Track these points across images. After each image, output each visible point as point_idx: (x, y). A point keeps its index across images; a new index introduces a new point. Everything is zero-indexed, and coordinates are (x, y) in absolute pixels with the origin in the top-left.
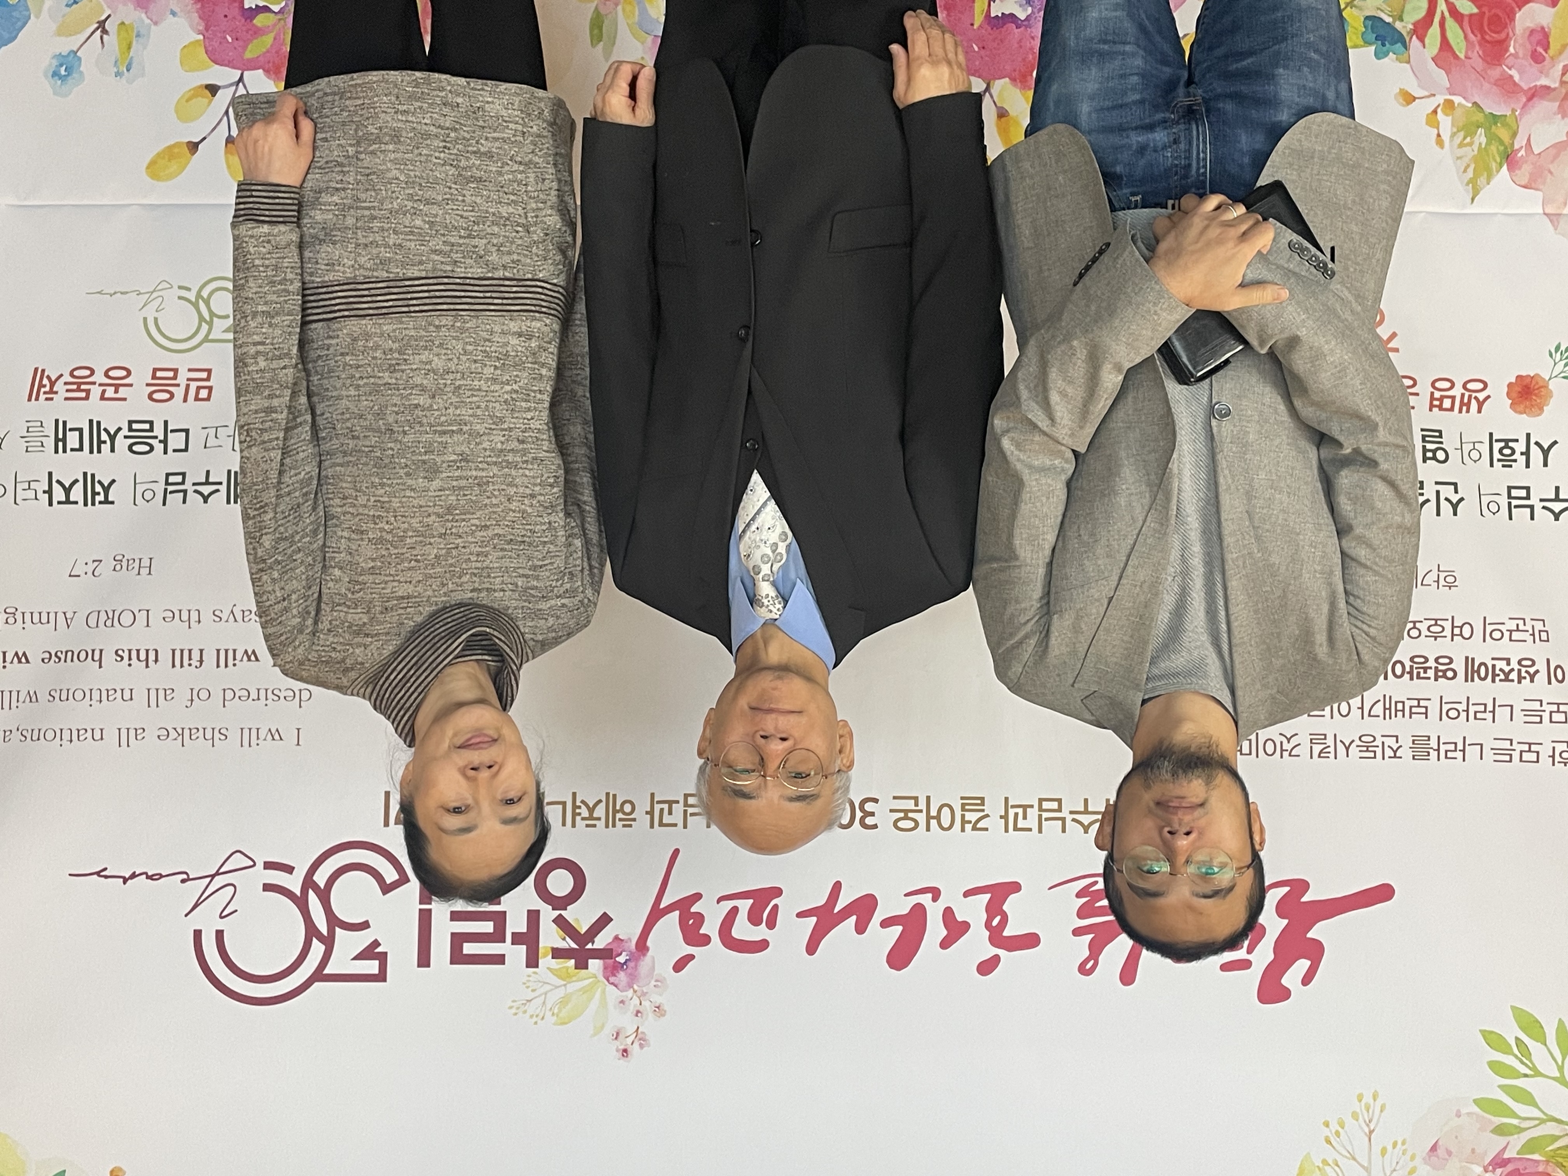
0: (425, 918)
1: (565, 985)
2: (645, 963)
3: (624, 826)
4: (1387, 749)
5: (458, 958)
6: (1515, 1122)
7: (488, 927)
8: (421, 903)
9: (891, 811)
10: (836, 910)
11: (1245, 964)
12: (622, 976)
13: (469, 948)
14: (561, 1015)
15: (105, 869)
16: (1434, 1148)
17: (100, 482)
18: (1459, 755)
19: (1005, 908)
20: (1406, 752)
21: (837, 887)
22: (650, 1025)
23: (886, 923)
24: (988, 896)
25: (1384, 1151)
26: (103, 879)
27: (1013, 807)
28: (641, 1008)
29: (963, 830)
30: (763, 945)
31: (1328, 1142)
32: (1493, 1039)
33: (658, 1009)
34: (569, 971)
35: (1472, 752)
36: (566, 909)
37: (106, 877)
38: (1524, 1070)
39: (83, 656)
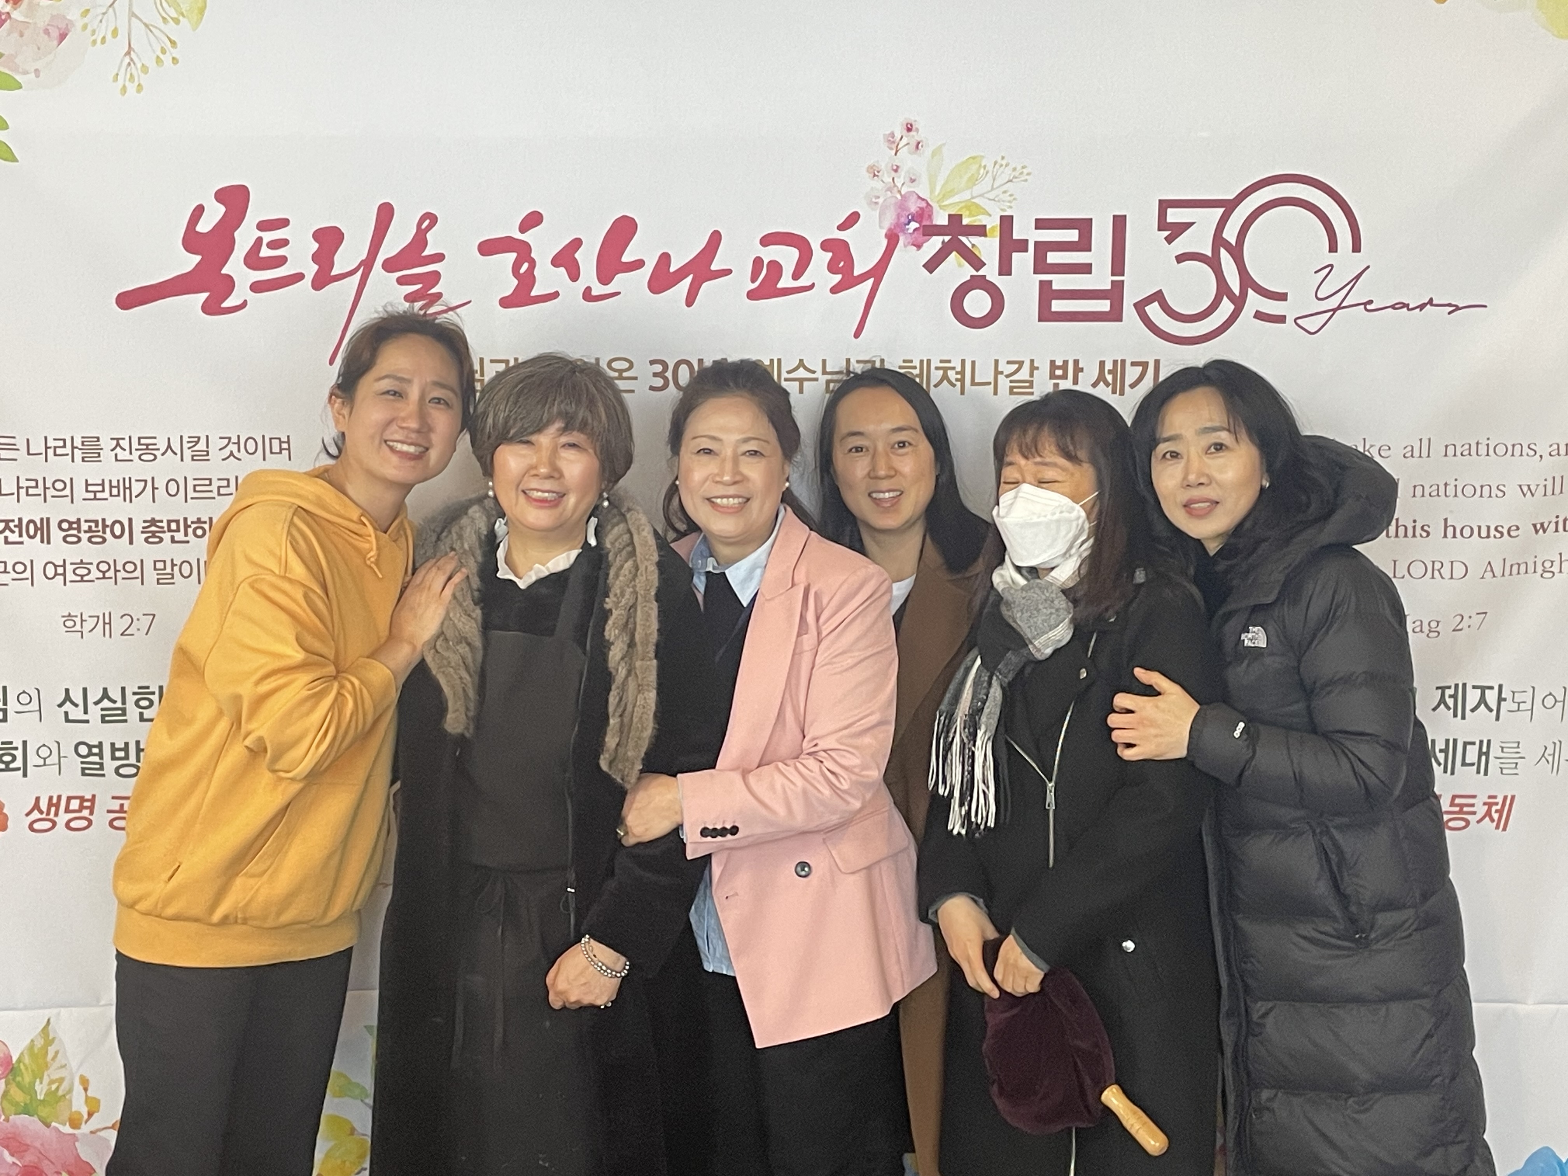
0: (1118, 266)
1: (973, 198)
2: (889, 221)
3: (911, 361)
4: (127, 447)
5: (1084, 226)
7: (1053, 258)
8: (1123, 282)
9: (636, 378)
10: (690, 277)
11: (264, 226)
12: (913, 207)
13: (1072, 235)
14: (976, 166)
15: (1450, 313)
16: (62, 37)
17: (1448, 708)
18: (51, 444)
19: (516, 282)
20: (107, 444)
21: (690, 300)
22: (884, 157)
23: (639, 264)
24: (533, 293)
25: (115, 33)
26: (1454, 303)
28: (893, 174)
30: (767, 241)
31: (173, 43)
32: (5, 153)
33: (875, 173)
34: (968, 213)
35: (37, 446)
36: (971, 276)
37: (1449, 305)
39: (1467, 531)
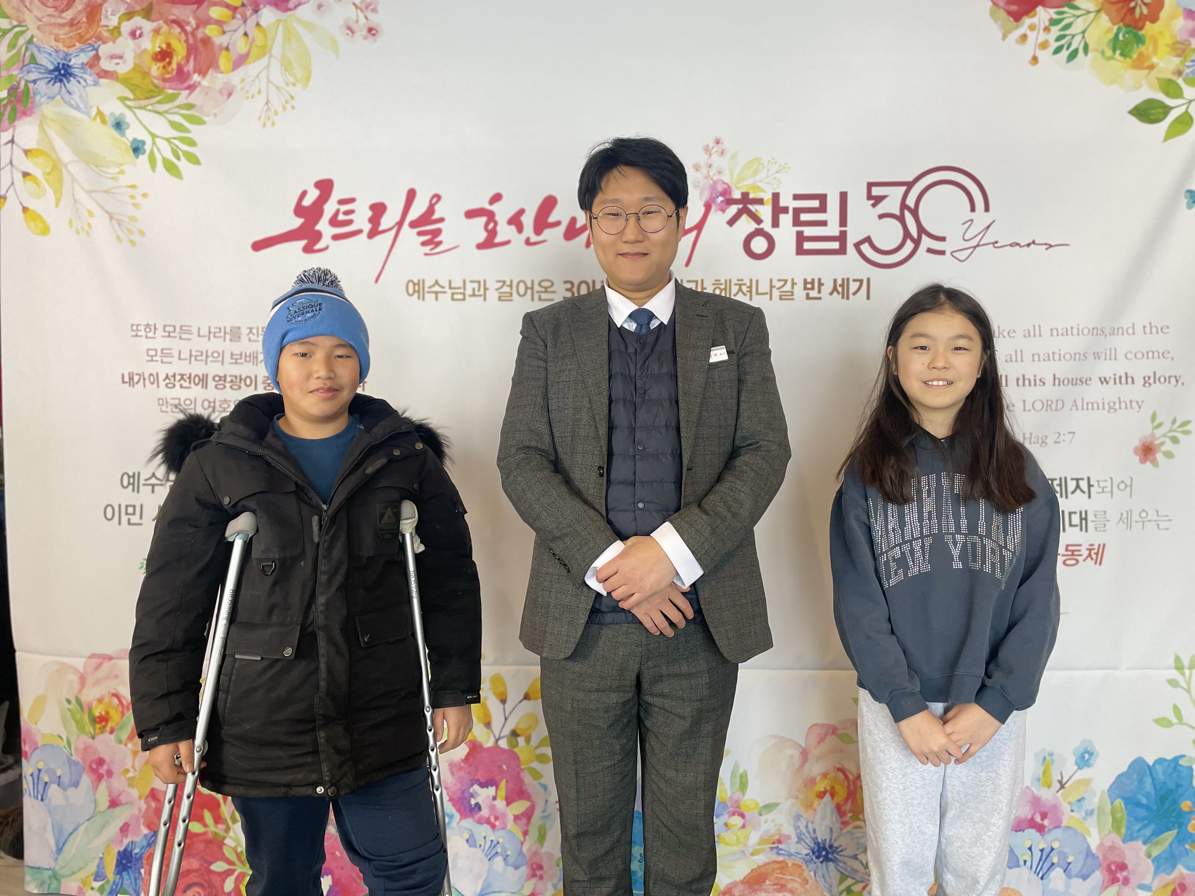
0: (843, 222)
1: (756, 182)
2: (706, 196)
3: (719, 280)
4: (256, 333)
5: (823, 198)
6: (183, 112)
8: (846, 231)
9: (555, 292)
11: (342, 202)
12: (720, 188)
13: (816, 204)
14: (758, 164)
15: (1047, 249)
16: (230, 95)
18: (213, 330)
19: (486, 234)
20: (244, 331)
22: (703, 159)
23: (558, 224)
24: (496, 241)
25: (259, 92)
26: (1048, 242)
27: (480, 296)
28: (708, 169)
29: (511, 281)
31: (292, 98)
32: (194, 160)
33: (697, 168)
34: (753, 191)
35: (204, 332)
36: (755, 229)
37: (1046, 244)
38: (176, 142)
39: (1066, 382)
